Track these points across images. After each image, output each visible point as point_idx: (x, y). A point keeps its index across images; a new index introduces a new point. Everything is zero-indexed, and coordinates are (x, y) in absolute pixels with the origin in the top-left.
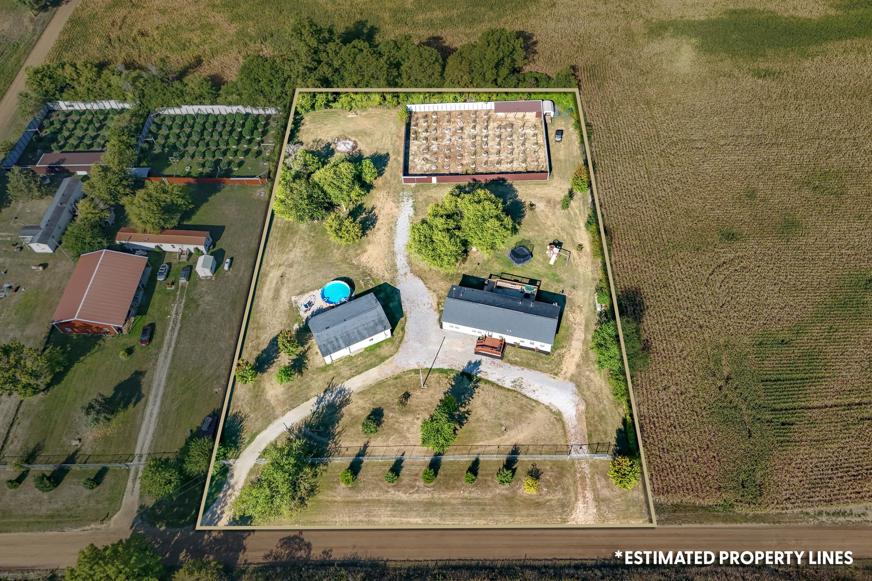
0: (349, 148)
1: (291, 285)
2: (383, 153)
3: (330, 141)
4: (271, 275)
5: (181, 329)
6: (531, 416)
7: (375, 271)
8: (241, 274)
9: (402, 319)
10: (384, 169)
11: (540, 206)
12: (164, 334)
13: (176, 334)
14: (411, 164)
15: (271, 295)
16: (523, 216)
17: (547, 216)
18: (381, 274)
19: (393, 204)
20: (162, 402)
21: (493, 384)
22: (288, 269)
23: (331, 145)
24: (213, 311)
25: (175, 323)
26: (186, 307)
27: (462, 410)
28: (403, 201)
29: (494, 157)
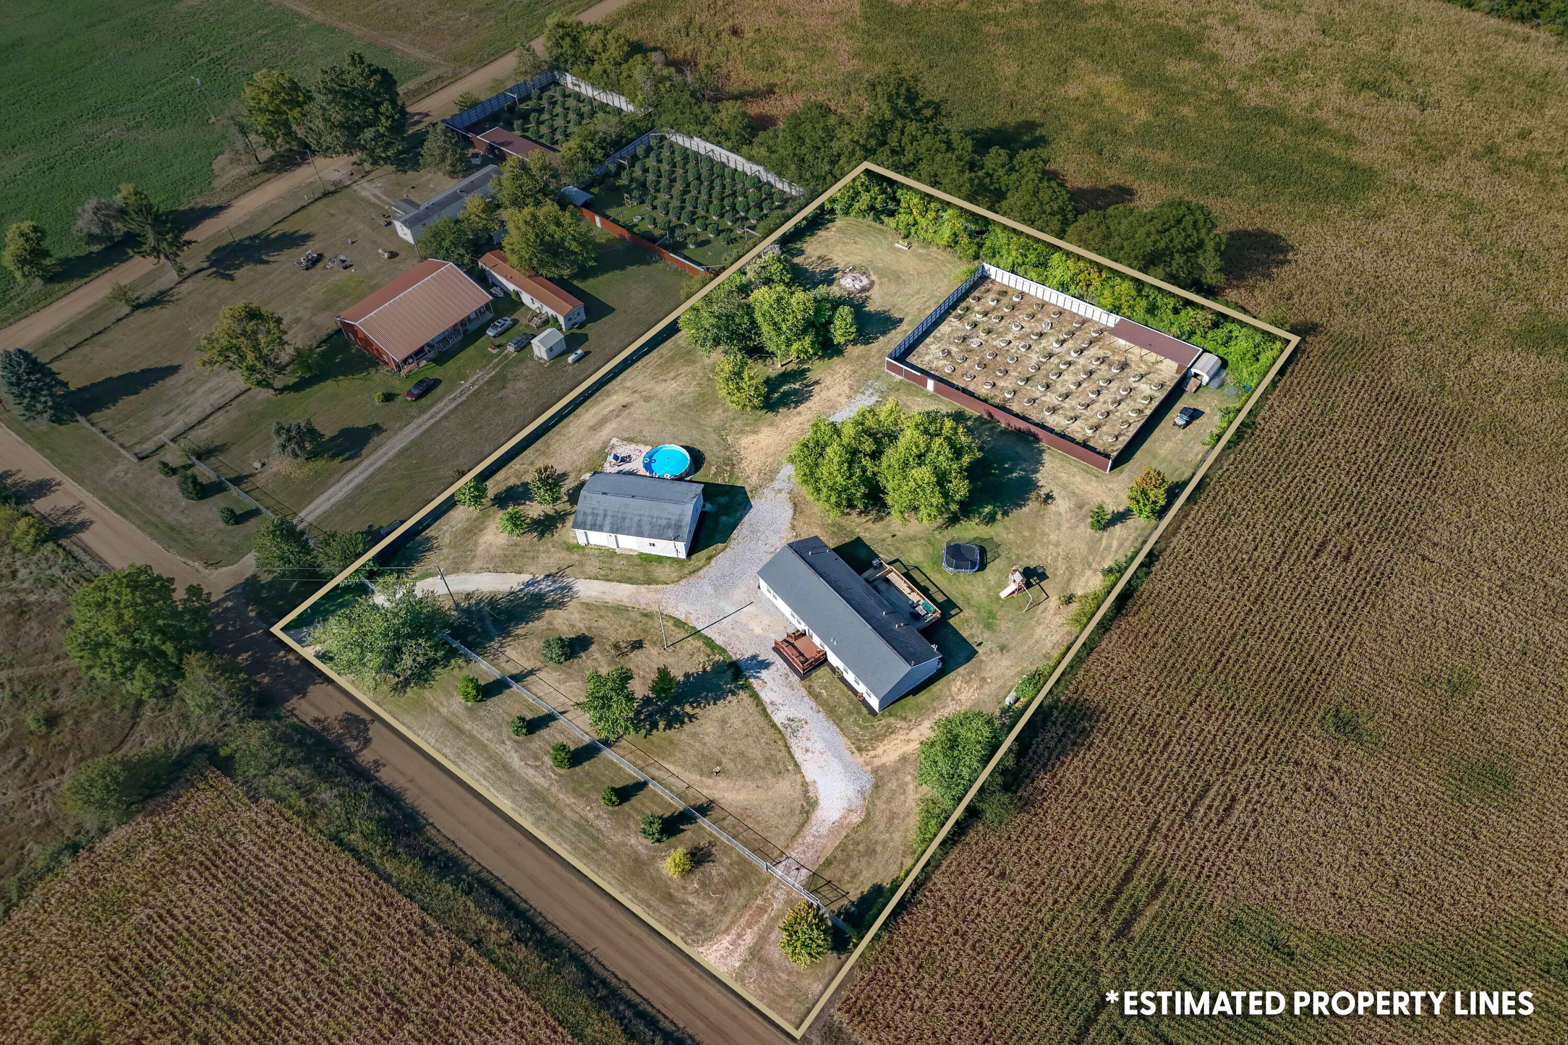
0: (858, 287)
1: (626, 423)
2: (897, 315)
3: (840, 267)
4: (615, 398)
5: (462, 403)
6: (770, 780)
7: (744, 464)
8: (582, 377)
9: (721, 546)
11: (1062, 505)
12: (440, 399)
13: (452, 406)
14: (921, 348)
15: (593, 422)
16: (1021, 506)
17: (1059, 526)
18: (748, 472)
19: (847, 391)
20: (371, 476)
21: (759, 702)
22: (641, 401)
23: (837, 271)
24: (513, 404)
25: (461, 394)
26: (490, 382)
27: (688, 709)
28: (863, 393)
29: (1052, 399)
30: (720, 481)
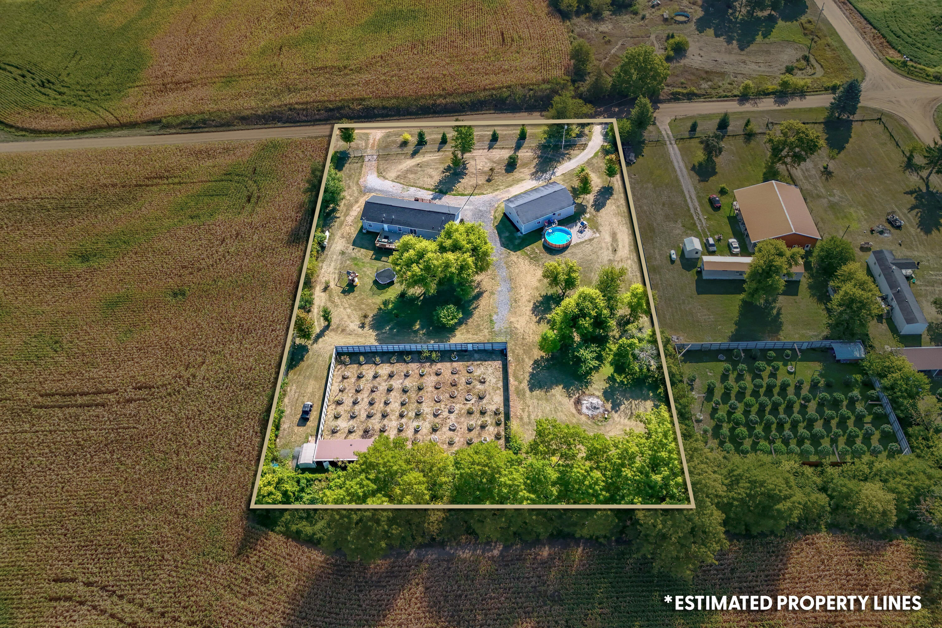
0: (585, 402)
1: (603, 245)
2: (537, 392)
4: (626, 252)
5: (689, 210)
6: (399, 173)
7: (527, 262)
8: (656, 251)
9: (496, 224)
10: (533, 369)
11: (354, 325)
12: (701, 205)
13: (691, 205)
14: (500, 374)
15: (620, 236)
16: (374, 316)
18: (520, 260)
19: (516, 325)
22: (612, 258)
23: (613, 408)
24: (668, 223)
26: (695, 224)
27: (448, 174)
28: (507, 328)
29: (397, 383)
30: (528, 248)
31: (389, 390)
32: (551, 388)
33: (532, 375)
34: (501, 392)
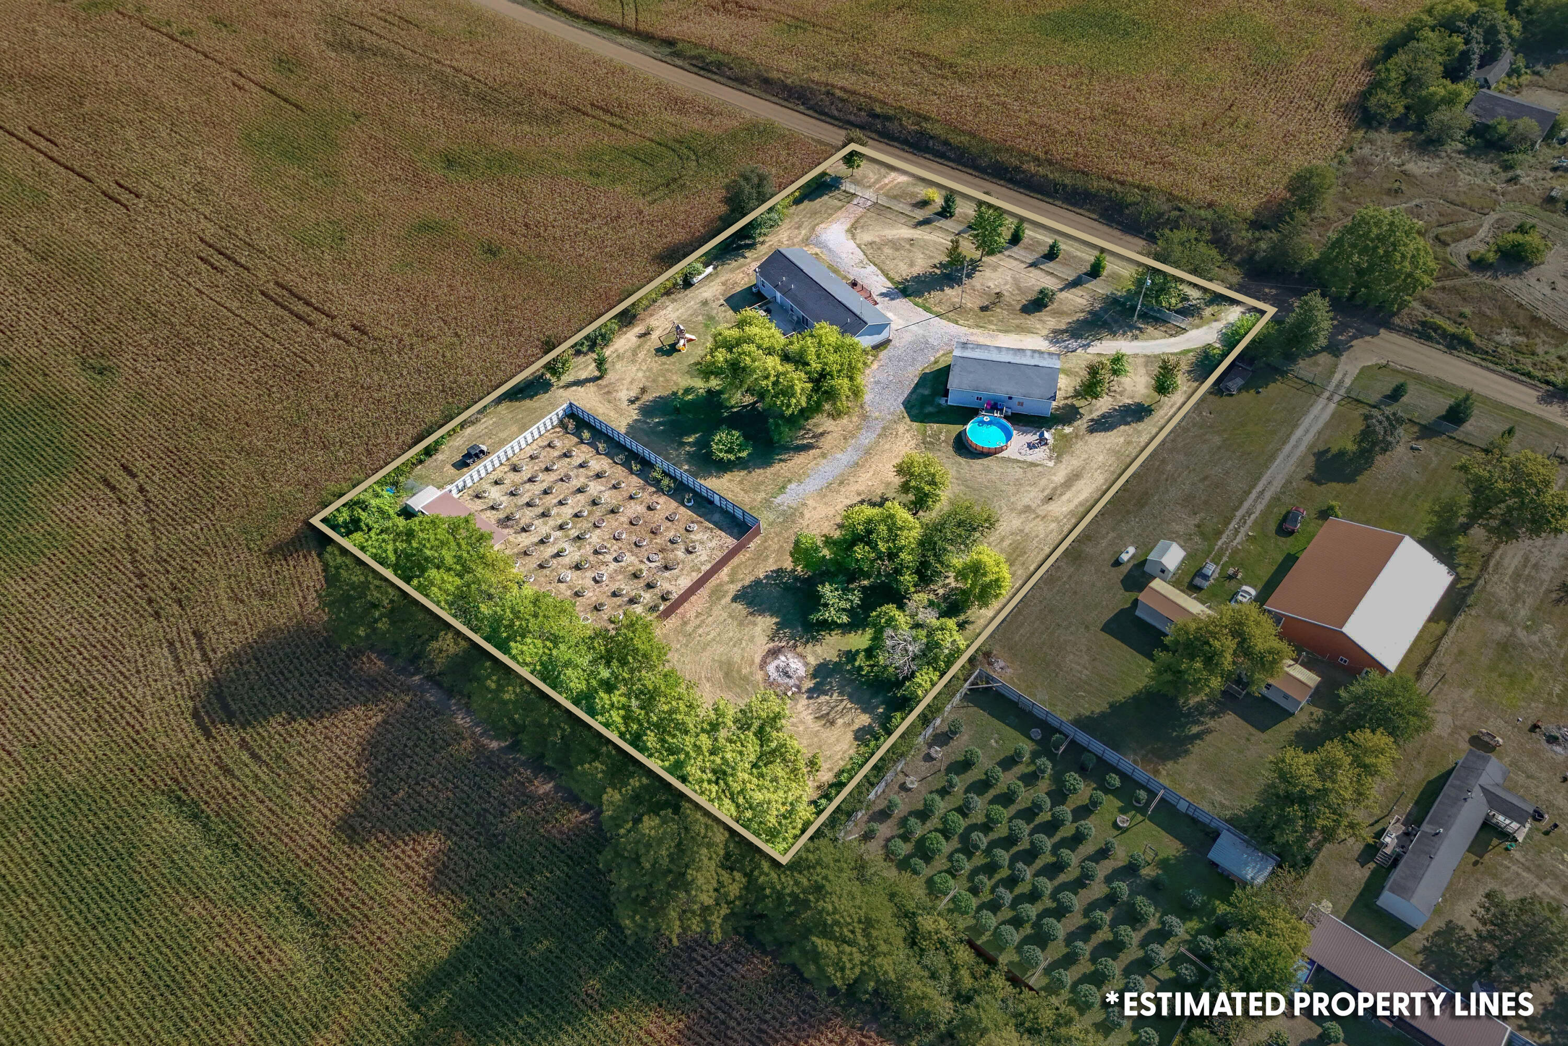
0: (783, 658)
1: (1043, 482)
2: (739, 607)
3: (803, 701)
4: (1065, 509)
5: (1236, 509)
6: (877, 240)
7: (913, 443)
8: (1112, 535)
9: (927, 371)
10: (766, 577)
11: (624, 395)
12: (1265, 514)
13: (1246, 505)
15: (1080, 484)
18: (908, 435)
19: (806, 512)
21: (887, 276)
22: (1034, 506)
23: (810, 691)
24: (1179, 507)
25: (1243, 521)
26: (1218, 534)
27: (938, 271)
28: (790, 508)
29: (594, 488)
30: (935, 426)
31: (580, 491)
32: (761, 612)
33: (757, 583)
34: (695, 576)
